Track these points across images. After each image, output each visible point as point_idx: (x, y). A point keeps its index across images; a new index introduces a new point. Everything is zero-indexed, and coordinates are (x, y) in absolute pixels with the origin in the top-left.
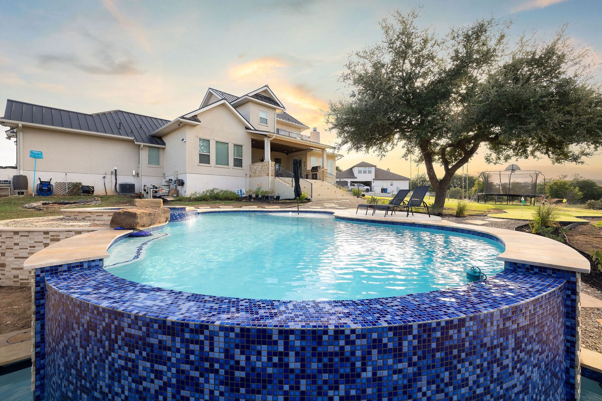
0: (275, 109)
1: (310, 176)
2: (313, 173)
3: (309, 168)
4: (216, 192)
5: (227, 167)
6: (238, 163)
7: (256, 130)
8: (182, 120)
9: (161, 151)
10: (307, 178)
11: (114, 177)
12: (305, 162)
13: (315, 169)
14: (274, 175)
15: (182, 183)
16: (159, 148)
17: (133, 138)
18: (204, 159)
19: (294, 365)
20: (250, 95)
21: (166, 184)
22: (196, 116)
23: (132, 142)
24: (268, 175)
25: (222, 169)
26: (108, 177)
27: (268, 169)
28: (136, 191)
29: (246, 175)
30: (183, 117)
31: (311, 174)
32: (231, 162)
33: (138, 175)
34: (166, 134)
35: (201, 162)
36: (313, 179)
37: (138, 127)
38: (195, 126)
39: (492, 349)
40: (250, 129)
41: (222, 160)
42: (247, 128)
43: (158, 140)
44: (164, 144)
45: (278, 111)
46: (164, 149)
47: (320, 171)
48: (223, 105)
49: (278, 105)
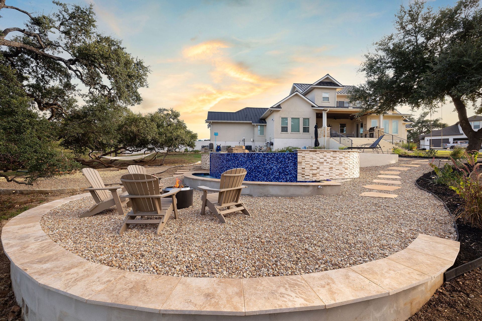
0: (336, 89)
1: (368, 135)
2: (370, 132)
3: (368, 129)
4: (290, 148)
5: (298, 133)
6: (306, 130)
7: (319, 107)
8: (271, 109)
9: (264, 127)
10: (366, 137)
11: (243, 142)
12: (366, 125)
13: (372, 129)
14: (329, 136)
15: (272, 144)
16: (263, 125)
17: (251, 122)
18: (284, 129)
19: (232, 158)
20: (315, 84)
21: (266, 145)
22: (280, 105)
23: (251, 123)
24: (324, 136)
25: (295, 135)
26: (241, 142)
27: (325, 132)
28: (252, 150)
29: (312, 137)
30: (272, 107)
31: (369, 133)
32: (301, 129)
33: (254, 141)
34: (267, 117)
35: (282, 131)
36: (370, 137)
37: (255, 115)
38: (279, 111)
39: (261, 159)
40: (314, 107)
41: (295, 129)
42: (313, 106)
43: (263, 121)
44: (266, 123)
45: (337, 90)
46: (266, 125)
47: (376, 130)
48: (296, 95)
49: (339, 86)
